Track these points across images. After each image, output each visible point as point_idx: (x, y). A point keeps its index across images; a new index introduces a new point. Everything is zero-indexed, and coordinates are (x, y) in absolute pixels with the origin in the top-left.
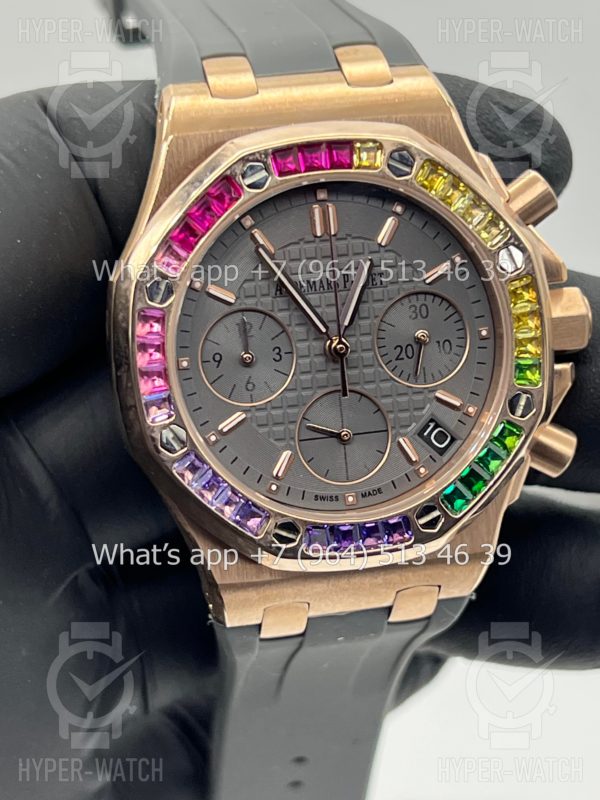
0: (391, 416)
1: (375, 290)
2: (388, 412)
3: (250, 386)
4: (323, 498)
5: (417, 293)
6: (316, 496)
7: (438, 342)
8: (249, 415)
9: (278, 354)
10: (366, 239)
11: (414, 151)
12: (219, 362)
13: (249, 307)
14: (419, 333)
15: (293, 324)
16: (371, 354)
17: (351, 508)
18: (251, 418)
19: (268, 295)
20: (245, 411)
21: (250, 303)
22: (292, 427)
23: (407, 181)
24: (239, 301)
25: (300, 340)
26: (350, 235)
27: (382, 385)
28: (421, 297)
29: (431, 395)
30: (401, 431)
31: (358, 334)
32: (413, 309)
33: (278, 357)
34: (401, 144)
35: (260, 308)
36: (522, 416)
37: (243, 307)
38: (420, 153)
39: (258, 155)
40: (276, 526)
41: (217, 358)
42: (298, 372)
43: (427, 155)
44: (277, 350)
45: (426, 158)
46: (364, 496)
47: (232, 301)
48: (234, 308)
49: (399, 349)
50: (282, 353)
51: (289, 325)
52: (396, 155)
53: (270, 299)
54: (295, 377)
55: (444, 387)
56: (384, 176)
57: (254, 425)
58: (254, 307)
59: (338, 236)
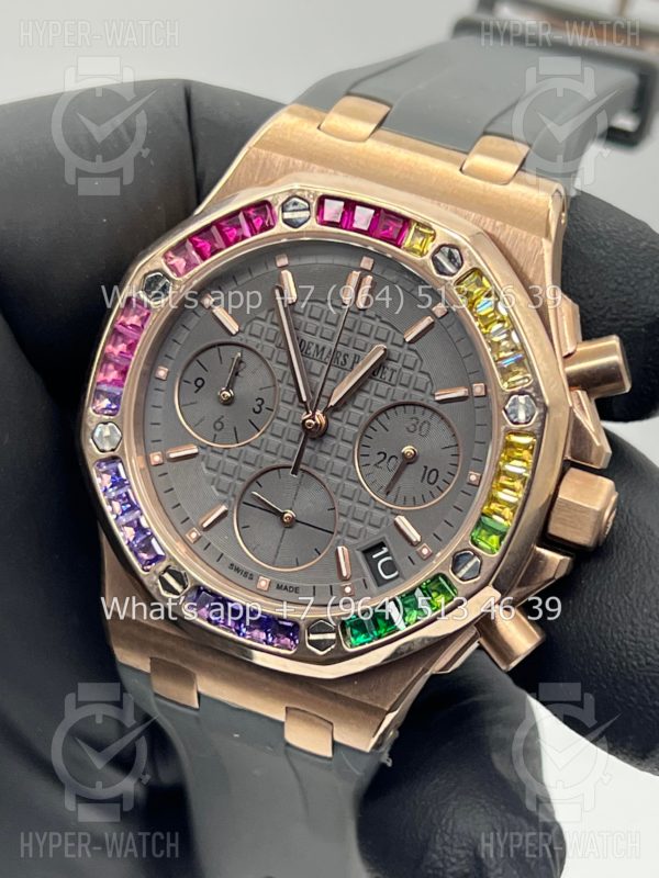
0: (343, 519)
1: (381, 384)
2: (341, 514)
3: (218, 426)
4: (237, 570)
5: (425, 407)
6: (232, 565)
7: (426, 467)
8: (203, 452)
9: (260, 406)
10: (393, 327)
11: (465, 253)
12: (200, 387)
13: (249, 344)
14: (408, 449)
15: (285, 381)
16: (350, 447)
17: (259, 593)
18: (204, 456)
19: (273, 342)
20: (202, 447)
21: (252, 342)
22: (240, 484)
23: (446, 281)
24: (240, 335)
25: (283, 401)
26: (380, 317)
27: (348, 483)
28: (428, 413)
29: (391, 517)
30: (347, 540)
31: (345, 421)
32: (414, 421)
33: (257, 409)
34: (456, 240)
35: (258, 350)
36: (462, 579)
37: (243, 342)
38: (472, 258)
39: (306, 194)
40: (167, 570)
41: (200, 383)
42: (269, 430)
43: (478, 263)
44: (260, 402)
45: (475, 266)
46: (279, 587)
47: (234, 333)
48: (234, 340)
49: (382, 456)
50: (263, 407)
51: (280, 381)
52: (447, 249)
53: (272, 345)
54: (263, 436)
55: (408, 515)
56: (424, 266)
57: (203, 464)
58: (254, 347)
59: (368, 313)
